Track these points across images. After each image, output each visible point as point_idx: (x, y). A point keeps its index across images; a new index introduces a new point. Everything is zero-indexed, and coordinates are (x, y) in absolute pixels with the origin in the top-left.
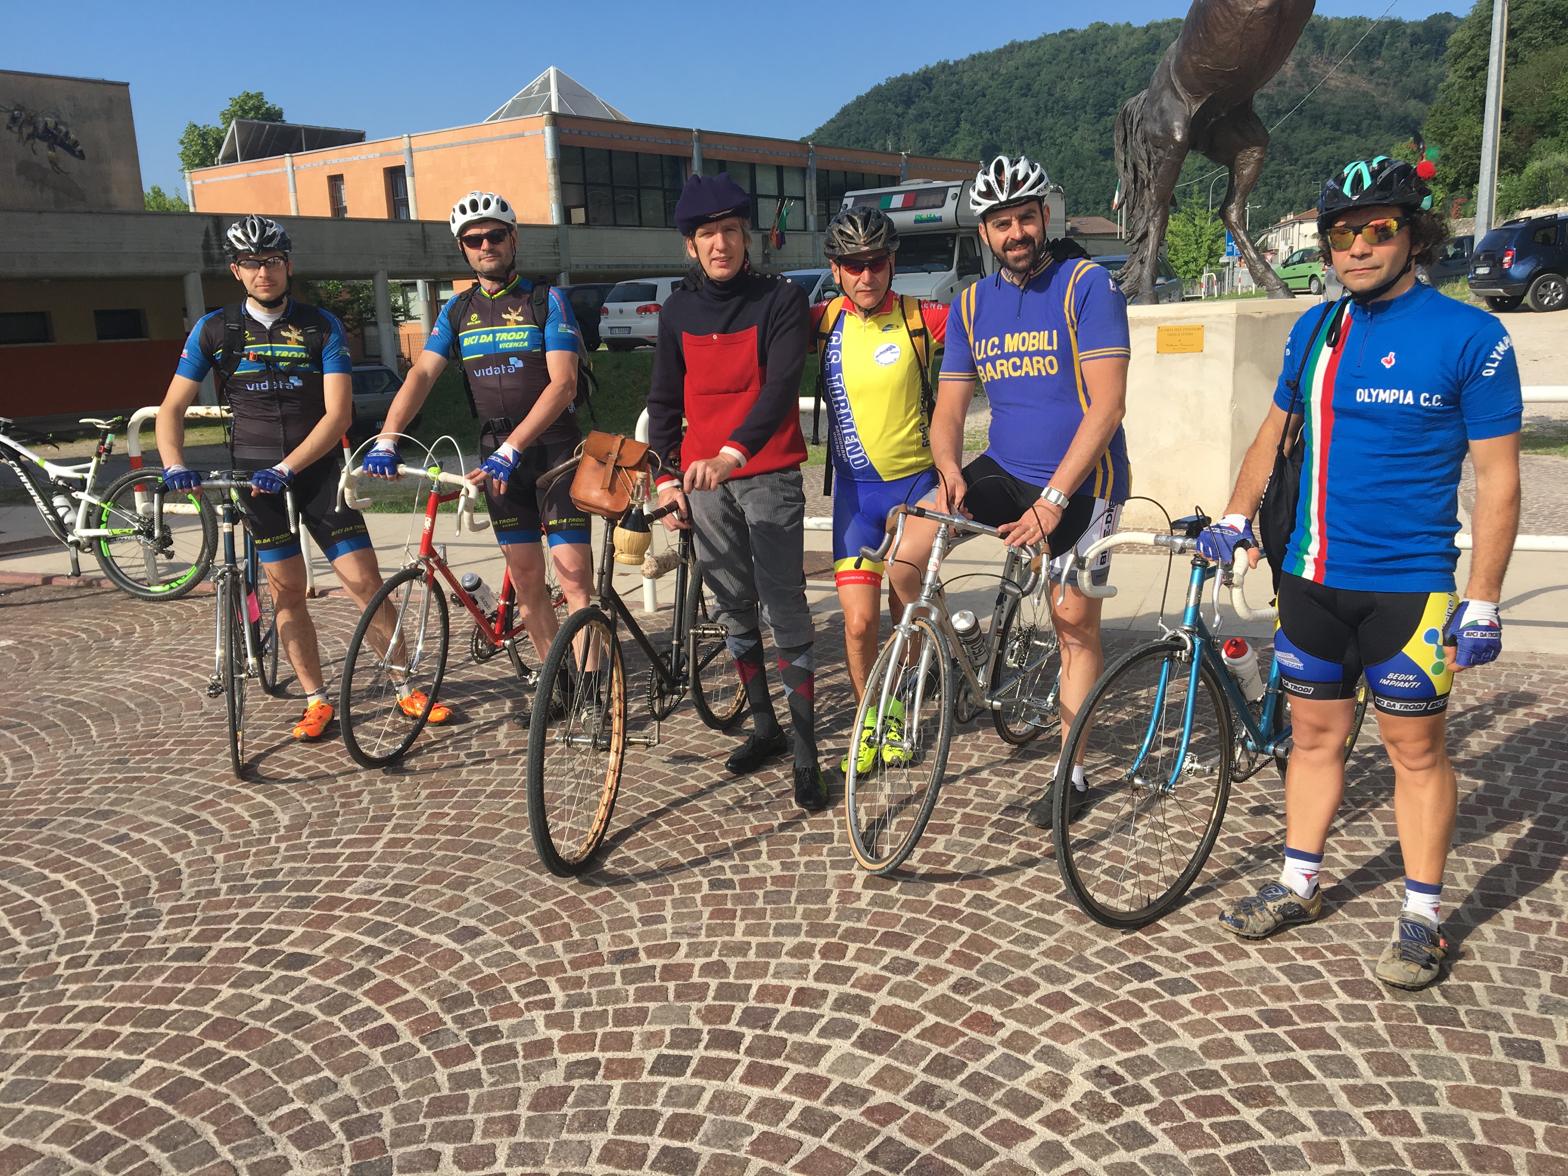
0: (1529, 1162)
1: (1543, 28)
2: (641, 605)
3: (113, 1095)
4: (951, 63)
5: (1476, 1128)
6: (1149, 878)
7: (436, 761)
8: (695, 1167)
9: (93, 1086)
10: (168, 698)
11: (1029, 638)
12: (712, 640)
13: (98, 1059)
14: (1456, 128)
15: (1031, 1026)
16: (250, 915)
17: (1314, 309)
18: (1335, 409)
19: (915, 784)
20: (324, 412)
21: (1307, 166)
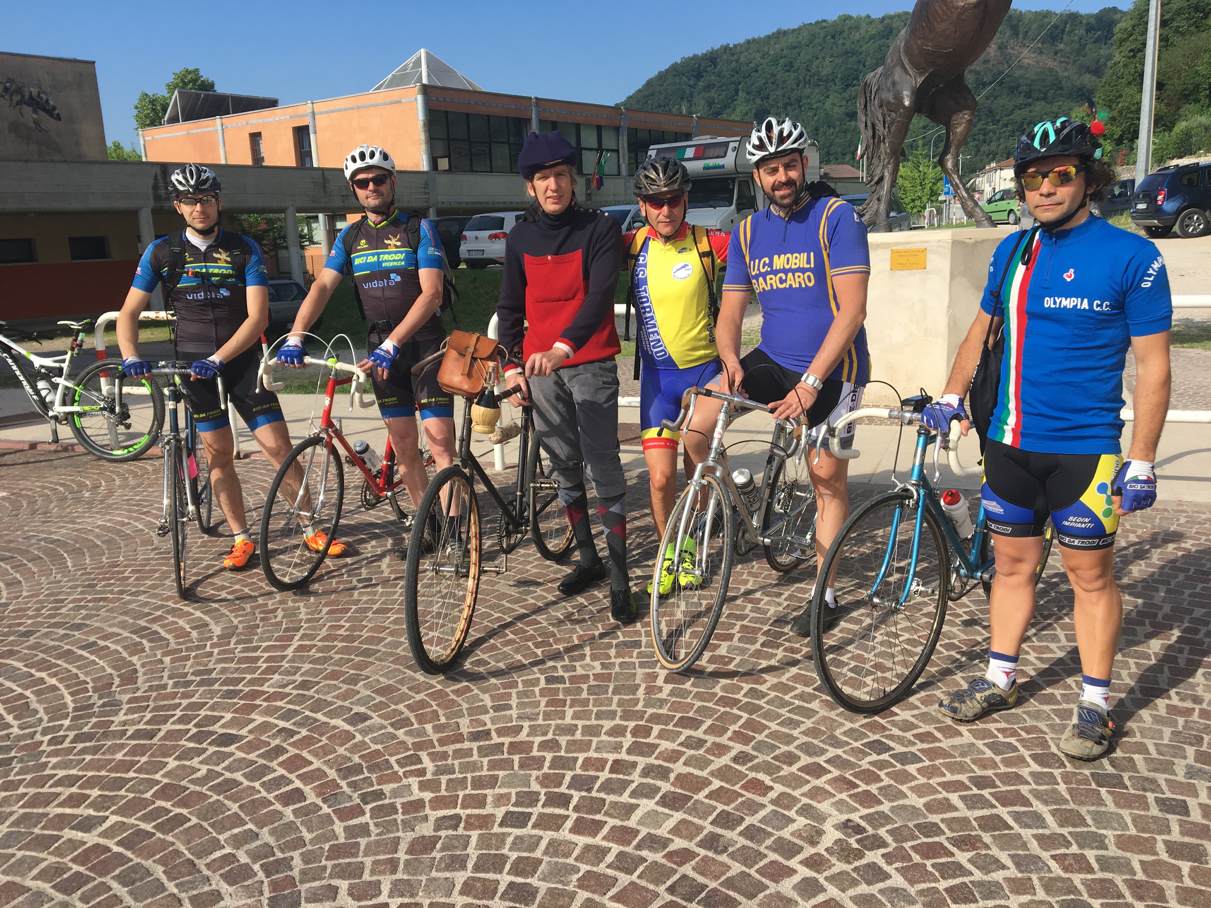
0: (1177, 893)
1: (1188, 19)
2: (492, 464)
3: (85, 843)
4: (731, 46)
5: (1137, 867)
6: (885, 675)
7: (334, 585)
8: (535, 897)
9: (70, 836)
10: (126, 537)
11: (792, 489)
12: (548, 491)
13: (73, 815)
14: (1121, 96)
15: (794, 789)
16: (189, 704)
17: (1011, 236)
18: (1028, 313)
19: (704, 602)
20: (247, 316)
21: (1006, 126)
